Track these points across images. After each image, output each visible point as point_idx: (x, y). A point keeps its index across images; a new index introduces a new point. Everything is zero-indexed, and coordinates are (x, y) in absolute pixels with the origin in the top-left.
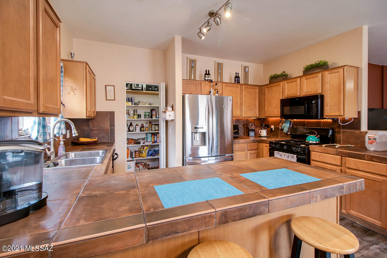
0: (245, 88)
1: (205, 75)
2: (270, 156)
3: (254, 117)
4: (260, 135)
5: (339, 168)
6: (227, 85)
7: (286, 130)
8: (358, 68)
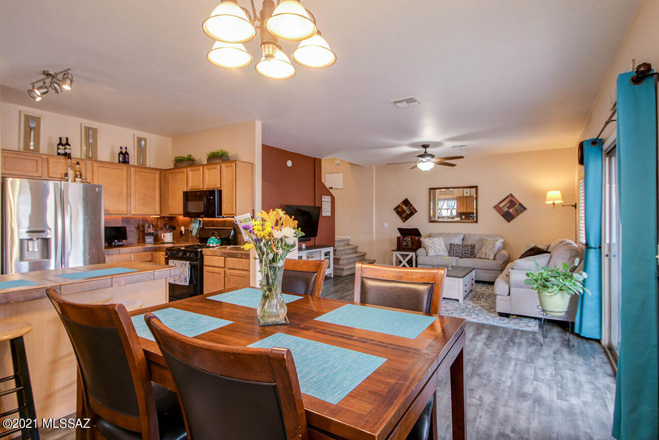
0: (135, 171)
1: (59, 145)
2: (166, 264)
3: (155, 215)
4: (163, 240)
5: (223, 270)
6: (101, 165)
7: (194, 232)
8: (252, 164)
